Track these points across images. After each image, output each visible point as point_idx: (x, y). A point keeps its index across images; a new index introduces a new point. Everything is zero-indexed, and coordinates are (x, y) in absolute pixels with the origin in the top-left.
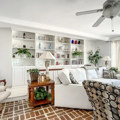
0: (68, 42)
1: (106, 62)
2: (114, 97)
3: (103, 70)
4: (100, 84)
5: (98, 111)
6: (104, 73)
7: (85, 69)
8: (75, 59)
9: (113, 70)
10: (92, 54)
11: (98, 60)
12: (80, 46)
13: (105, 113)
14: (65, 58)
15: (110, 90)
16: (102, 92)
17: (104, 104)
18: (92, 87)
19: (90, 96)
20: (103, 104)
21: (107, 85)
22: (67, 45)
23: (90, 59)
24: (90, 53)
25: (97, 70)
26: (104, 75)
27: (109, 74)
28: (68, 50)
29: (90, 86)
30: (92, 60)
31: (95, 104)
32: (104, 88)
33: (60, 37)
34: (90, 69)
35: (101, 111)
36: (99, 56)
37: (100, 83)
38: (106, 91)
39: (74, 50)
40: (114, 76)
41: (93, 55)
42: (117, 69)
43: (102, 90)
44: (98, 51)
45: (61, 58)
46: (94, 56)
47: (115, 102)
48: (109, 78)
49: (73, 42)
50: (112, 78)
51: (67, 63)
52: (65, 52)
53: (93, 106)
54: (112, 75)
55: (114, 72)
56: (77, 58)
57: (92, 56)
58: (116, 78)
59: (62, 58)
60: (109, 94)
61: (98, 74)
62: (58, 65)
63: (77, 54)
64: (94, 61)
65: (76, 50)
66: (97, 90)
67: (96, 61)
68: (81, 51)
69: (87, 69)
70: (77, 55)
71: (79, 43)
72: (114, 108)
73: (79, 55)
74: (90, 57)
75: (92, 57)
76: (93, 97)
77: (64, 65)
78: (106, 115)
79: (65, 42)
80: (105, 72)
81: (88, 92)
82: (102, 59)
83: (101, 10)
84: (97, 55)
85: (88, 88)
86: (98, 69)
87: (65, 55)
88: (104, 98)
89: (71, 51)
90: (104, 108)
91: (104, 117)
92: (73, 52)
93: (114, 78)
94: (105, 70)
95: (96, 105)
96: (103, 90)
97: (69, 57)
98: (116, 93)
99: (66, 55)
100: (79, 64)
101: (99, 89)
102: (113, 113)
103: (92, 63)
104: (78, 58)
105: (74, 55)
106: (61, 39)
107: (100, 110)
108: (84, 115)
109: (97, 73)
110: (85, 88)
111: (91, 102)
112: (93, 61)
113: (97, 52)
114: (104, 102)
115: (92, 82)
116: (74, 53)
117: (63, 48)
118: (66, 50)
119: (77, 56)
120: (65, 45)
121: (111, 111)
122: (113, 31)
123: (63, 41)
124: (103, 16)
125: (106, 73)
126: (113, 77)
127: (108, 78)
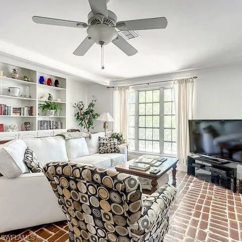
0: (29, 80)
1: (105, 123)
2: (94, 189)
3: (100, 139)
4: (74, 168)
5: (74, 221)
6: (100, 144)
7: (64, 137)
8: (47, 118)
9: (115, 138)
10: (82, 109)
11: (93, 119)
12: (59, 91)
13: (84, 221)
14: (22, 116)
15: (88, 177)
16: (76, 182)
17: (81, 204)
18: (60, 176)
19: (59, 195)
20: (80, 206)
21: (84, 168)
22: (29, 85)
23: (78, 118)
24: (79, 106)
25: (88, 139)
26: (101, 148)
27: (109, 145)
28: (30, 97)
29: (57, 174)
30: (82, 119)
31: (67, 208)
32: (78, 176)
33: (11, 67)
34: (75, 138)
35: (78, 220)
36: (94, 113)
37: (72, 166)
38: (83, 179)
39: (46, 99)
40: (115, 148)
41: (84, 110)
42: (121, 136)
43: (77, 180)
44: (94, 103)
45: (12, 115)
46: (86, 113)
47: (96, 197)
48: (108, 153)
49: (42, 80)
50: (112, 152)
51: (27, 126)
52: (22, 100)
53: (65, 213)
54: (112, 147)
55: (116, 140)
56: (51, 116)
57: (82, 111)
58: (119, 152)
59: (15, 116)
60: (88, 184)
61: (89, 146)
62: (3, 131)
63: (50, 108)
64: (87, 121)
65: (50, 97)
66: (68, 179)
67: (90, 123)
68: (59, 101)
69: (69, 139)
70: (52, 109)
71: (57, 83)
72: (95, 208)
73: (55, 108)
74: (78, 114)
75: (83, 113)
76: (63, 196)
77: (21, 132)
78: (86, 224)
79: (24, 78)
80: (102, 141)
81: (54, 186)
82: (98, 119)
83: (84, 25)
84: (92, 111)
85: (55, 178)
86: (90, 137)
87: (23, 108)
88: (80, 194)
89: (37, 100)
90: (82, 211)
91: (84, 229)
92: (43, 101)
93: (115, 152)
94: (102, 138)
95: (70, 210)
96: (78, 178)
97: (34, 113)
98: (96, 181)
99: (26, 109)
100: (57, 128)
101: (72, 177)
102: (94, 218)
103: (82, 125)
104: (53, 116)
105: (45, 109)
106: (11, 71)
107: (76, 218)
108: (53, 234)
109: (87, 144)
110: (49, 180)
111: (61, 206)
112: (83, 122)
113: (91, 105)
114: (81, 201)
115: (60, 166)
116: (46, 104)
117: (18, 92)
118: (25, 97)
119: (52, 113)
120: (23, 85)
121: (92, 214)
122: (103, 68)
123: (17, 76)
124: (90, 38)
125: (104, 143)
126: (113, 150)
127: (106, 152)
